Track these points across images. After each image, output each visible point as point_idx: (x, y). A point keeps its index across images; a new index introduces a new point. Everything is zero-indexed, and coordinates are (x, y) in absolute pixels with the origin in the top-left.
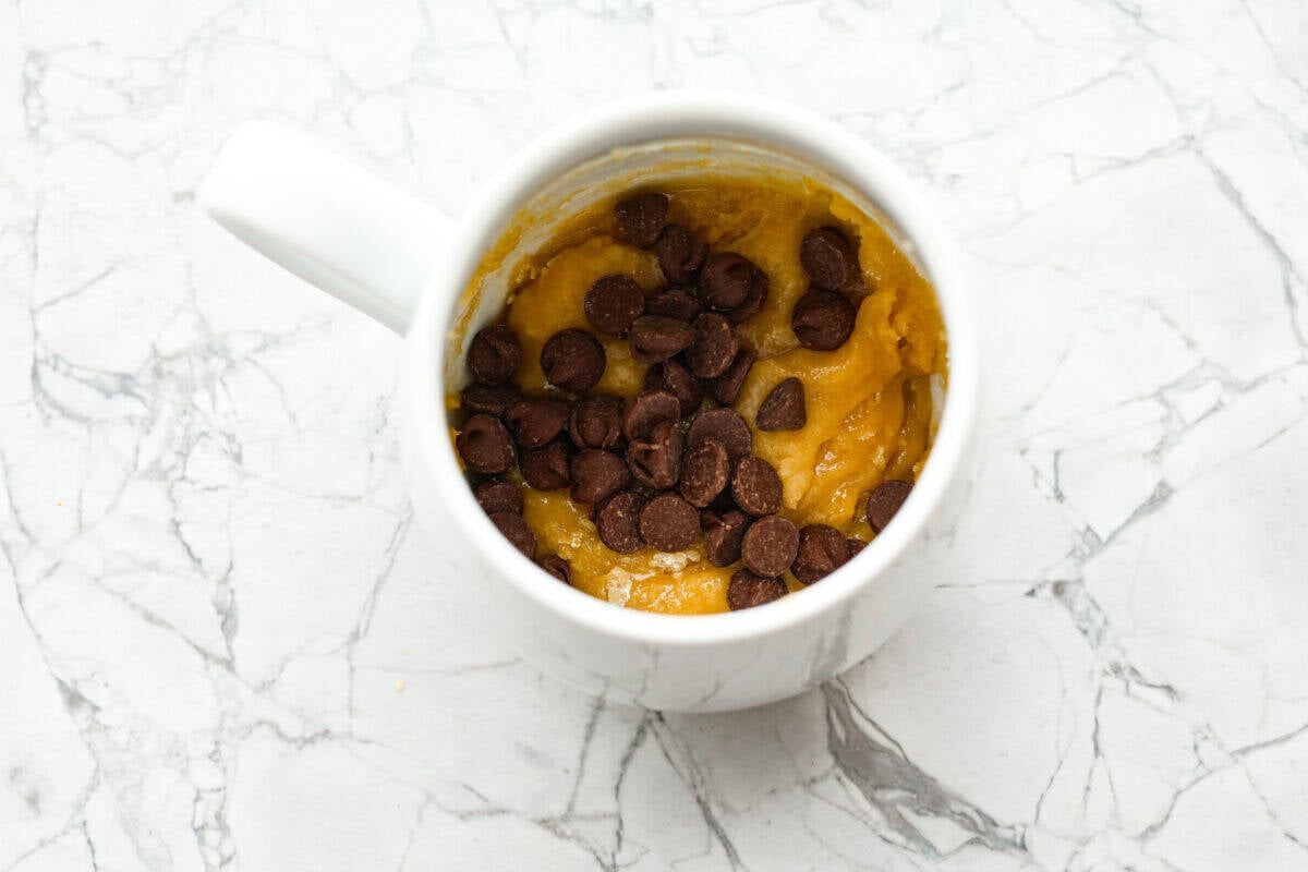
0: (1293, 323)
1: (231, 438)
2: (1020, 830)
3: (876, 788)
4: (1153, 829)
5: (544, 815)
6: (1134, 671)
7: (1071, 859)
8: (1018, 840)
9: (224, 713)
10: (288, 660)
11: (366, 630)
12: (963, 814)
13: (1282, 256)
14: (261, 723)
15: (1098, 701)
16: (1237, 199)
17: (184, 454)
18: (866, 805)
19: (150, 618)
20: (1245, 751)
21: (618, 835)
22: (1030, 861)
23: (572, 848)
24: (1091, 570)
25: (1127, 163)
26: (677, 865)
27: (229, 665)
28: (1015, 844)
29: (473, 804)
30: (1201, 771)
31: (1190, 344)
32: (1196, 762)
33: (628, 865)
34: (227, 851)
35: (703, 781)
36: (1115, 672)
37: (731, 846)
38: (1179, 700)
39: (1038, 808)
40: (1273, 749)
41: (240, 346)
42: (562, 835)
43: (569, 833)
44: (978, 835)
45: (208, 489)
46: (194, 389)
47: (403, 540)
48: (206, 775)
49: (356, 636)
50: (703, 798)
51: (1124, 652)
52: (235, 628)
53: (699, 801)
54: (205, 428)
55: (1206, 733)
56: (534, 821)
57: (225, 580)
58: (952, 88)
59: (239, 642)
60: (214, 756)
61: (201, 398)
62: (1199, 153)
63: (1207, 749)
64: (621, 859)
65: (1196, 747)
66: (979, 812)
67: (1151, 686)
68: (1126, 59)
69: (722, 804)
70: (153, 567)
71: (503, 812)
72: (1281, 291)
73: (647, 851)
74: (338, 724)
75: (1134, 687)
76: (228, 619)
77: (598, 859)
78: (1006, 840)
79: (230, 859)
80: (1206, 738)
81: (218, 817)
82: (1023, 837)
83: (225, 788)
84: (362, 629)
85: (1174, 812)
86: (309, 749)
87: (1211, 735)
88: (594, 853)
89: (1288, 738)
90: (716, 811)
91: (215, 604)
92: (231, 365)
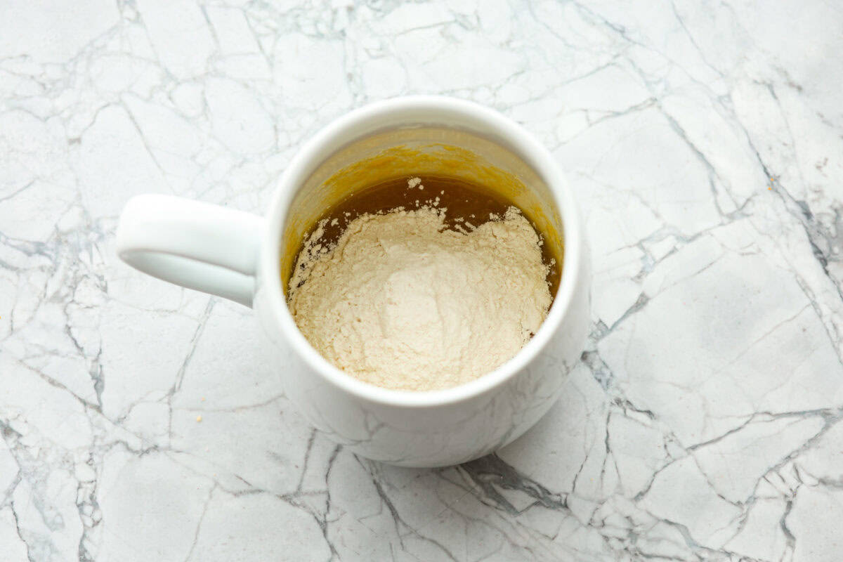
0: (716, 203)
1: (101, 278)
2: (564, 496)
3: (479, 473)
4: (641, 494)
5: (284, 493)
6: (628, 402)
7: (594, 513)
8: (563, 502)
9: (96, 437)
10: (133, 405)
11: (179, 387)
12: (530, 488)
13: (709, 165)
14: (117, 442)
15: (608, 420)
16: (683, 134)
17: (73, 288)
18: (473, 484)
19: (52, 382)
20: (694, 448)
21: (328, 503)
22: (570, 514)
23: (300, 512)
24: (603, 345)
25: (618, 114)
26: (363, 521)
27: (99, 409)
28: (561, 505)
29: (244, 487)
30: (669, 460)
31: (657, 215)
32: (666, 455)
33: (333, 521)
34: (97, 517)
35: (377, 472)
36: (618, 404)
37: (394, 509)
38: (655, 419)
39: (574, 483)
40: (711, 447)
41: (107, 225)
42: (295, 505)
43: (298, 503)
44: (540, 500)
45: (88, 307)
46: (80, 250)
47: (201, 335)
48: (85, 473)
49: (173, 391)
50: (377, 481)
51: (622, 392)
52: (102, 387)
53: (375, 482)
54: (85, 272)
55: (671, 437)
56: (277, 496)
57: (96, 360)
58: (517, 74)
59: (104, 396)
60: (89, 462)
61: (84, 256)
62: (660, 107)
63: (672, 448)
64: (329, 517)
65: (665, 446)
66: (540, 486)
67: (639, 411)
68: (617, 56)
69: (388, 484)
70: (55, 353)
71: (260, 491)
72: (708, 185)
73: (345, 513)
74: (162, 442)
75: (629, 412)
76: (98, 382)
77: (316, 518)
78: (556, 502)
79: (98, 522)
80: (671, 441)
81: (91, 498)
82: (566, 500)
83: (96, 481)
84: (177, 386)
85: (655, 485)
86: (145, 457)
87: (674, 439)
88: (314, 514)
89: (719, 439)
90: (385, 488)
91: (91, 373)
92: (101, 237)
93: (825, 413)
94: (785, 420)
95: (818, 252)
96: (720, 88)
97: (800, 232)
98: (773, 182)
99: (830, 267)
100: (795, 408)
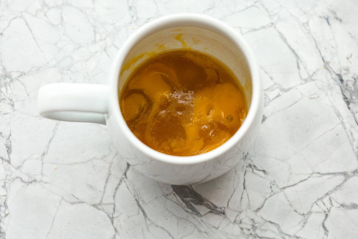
0: (299, 73)
1: (11, 100)
2: (223, 209)
3: (184, 197)
4: (259, 209)
5: (94, 203)
6: (255, 166)
7: (237, 217)
8: (223, 212)
9: (7, 175)
10: (25, 160)
11: (47, 153)
12: (208, 205)
13: (297, 56)
14: (17, 178)
15: (245, 174)
16: (285, 40)
18: (181, 202)
20: (284, 188)
21: (114, 209)
22: (226, 217)
23: (101, 212)
25: (256, 30)
26: (130, 217)
27: (9, 162)
28: (221, 213)
29: (76, 200)
30: (272, 193)
31: (272, 79)
32: (271, 191)
33: (116, 217)
34: (7, 212)
35: (137, 195)
36: (250, 167)
37: (145, 212)
38: (267, 174)
39: (228, 203)
40: (292, 188)
41: (14, 75)
42: (99, 209)
43: (101, 208)
44: (212, 210)
45: (5, 114)
46: (2, 87)
47: (57, 128)
48: (2, 192)
49: (44, 154)
50: (137, 199)
51: (252, 161)
52: (11, 151)
53: (136, 200)
54: (4, 97)
55: (273, 182)
56: (91, 205)
57: (8, 139)
58: (209, 9)
59: (11, 156)
61: (3, 89)
62: (275, 27)
63: (274, 188)
64: (114, 216)
65: (271, 187)
66: (212, 204)
67: (259, 170)
68: (256, 2)
69: (142, 201)
71: (83, 202)
72: (296, 65)
73: (122, 213)
74: (38, 178)
75: (255, 171)
76: (9, 149)
77: (108, 215)
78: (219, 212)
79: (7, 215)
80: (274, 185)
81: (5, 203)
82: (224, 211)
83: (7, 195)
84: (46, 152)
85: (265, 205)
86: (30, 185)
87: (275, 184)
88: (107, 214)
89: (296, 184)
90: (141, 203)
91: (5, 145)
92: (12, 80)
93: (345, 174)
94: (326, 177)
95: (345, 98)
96: (304, 19)
97: (338, 88)
98: (326, 65)
99: (351, 106)
100: (331, 171)
